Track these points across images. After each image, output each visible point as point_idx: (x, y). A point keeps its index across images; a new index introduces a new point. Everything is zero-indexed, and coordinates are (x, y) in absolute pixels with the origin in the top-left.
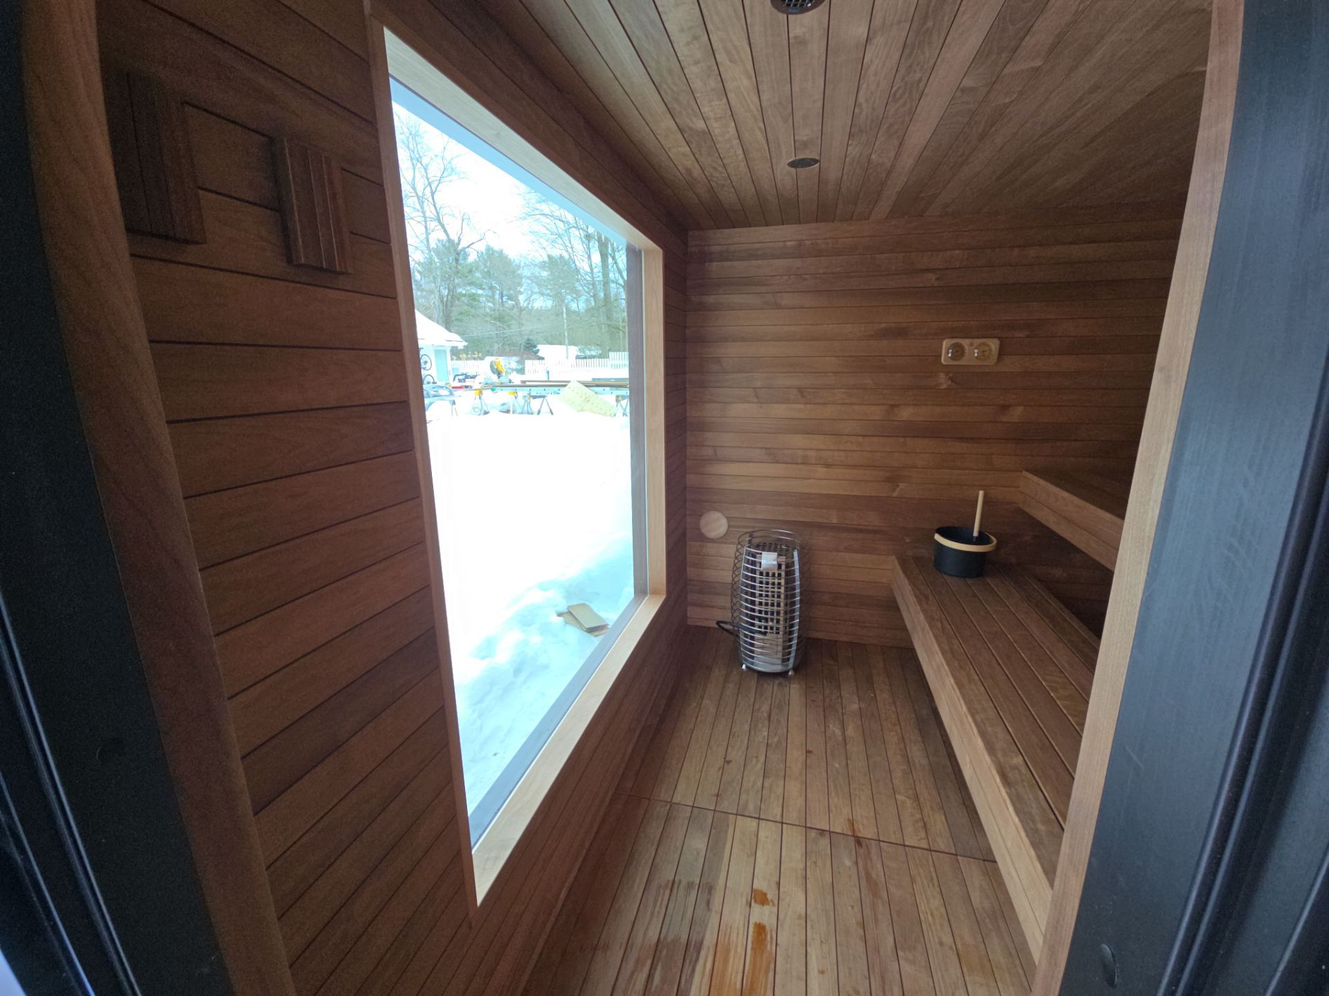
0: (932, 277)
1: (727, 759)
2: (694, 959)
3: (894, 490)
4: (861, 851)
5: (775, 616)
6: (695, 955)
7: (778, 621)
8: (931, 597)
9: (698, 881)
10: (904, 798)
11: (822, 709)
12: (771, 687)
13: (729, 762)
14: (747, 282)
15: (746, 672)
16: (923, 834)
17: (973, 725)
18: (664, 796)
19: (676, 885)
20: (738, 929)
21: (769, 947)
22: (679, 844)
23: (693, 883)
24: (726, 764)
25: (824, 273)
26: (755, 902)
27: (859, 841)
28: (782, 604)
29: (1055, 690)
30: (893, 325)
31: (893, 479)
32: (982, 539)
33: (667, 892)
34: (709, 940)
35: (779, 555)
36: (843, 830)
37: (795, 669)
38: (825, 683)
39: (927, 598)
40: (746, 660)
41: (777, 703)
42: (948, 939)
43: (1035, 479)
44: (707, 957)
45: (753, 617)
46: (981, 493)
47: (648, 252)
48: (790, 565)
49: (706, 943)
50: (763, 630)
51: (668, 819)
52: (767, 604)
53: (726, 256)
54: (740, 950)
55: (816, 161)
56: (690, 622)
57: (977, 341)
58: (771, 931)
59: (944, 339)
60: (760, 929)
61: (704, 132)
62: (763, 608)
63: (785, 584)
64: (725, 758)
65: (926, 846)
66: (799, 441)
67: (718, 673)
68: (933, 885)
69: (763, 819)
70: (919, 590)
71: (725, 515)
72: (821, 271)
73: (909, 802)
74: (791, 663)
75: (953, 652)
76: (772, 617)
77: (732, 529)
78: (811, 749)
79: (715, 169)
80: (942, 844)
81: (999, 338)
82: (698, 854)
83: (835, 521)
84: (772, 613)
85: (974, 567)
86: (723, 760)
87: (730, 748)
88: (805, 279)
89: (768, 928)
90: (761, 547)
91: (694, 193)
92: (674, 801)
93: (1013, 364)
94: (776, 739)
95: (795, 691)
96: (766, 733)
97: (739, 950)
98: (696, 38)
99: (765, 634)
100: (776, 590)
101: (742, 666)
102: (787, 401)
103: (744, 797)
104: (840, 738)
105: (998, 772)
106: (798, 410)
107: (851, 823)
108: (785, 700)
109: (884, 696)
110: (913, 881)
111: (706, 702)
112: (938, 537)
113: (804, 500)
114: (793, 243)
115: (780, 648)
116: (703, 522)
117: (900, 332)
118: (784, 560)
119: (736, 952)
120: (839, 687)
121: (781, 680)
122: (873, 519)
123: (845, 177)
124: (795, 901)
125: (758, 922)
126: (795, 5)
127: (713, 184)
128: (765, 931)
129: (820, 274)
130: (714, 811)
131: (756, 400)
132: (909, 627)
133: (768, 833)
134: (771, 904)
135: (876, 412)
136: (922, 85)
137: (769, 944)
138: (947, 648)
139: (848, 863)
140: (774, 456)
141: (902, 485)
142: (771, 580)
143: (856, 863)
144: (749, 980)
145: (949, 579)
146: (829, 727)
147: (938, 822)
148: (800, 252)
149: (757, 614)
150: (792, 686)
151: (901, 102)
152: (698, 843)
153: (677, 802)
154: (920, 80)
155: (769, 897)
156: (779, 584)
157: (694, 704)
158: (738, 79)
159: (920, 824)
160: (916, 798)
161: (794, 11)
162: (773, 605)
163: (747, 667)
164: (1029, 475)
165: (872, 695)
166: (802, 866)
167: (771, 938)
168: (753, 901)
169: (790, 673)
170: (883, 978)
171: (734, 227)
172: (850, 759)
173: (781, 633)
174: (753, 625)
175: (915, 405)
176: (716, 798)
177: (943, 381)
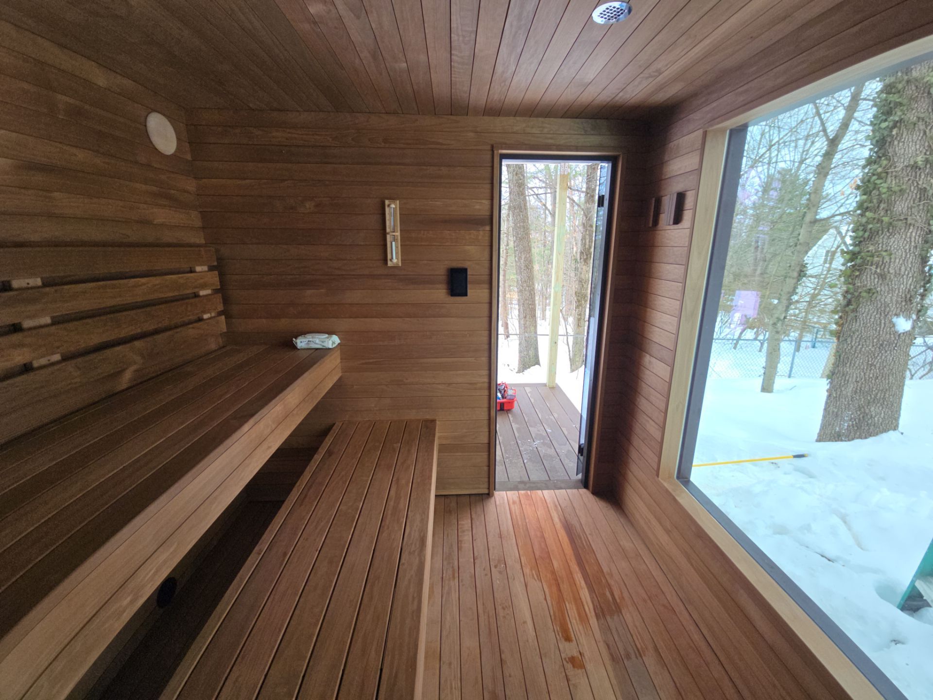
2: (596, 609)
9: (625, 662)
20: (581, 635)
23: (628, 660)
26: (578, 658)
34: (593, 621)
44: (590, 612)
58: (560, 639)
60: (568, 639)
89: (563, 640)
97: (574, 621)
119: (576, 620)
125: (571, 643)
128: (564, 637)
134: (567, 659)
137: (559, 630)
155: (570, 665)
167: (559, 635)
168: (580, 658)
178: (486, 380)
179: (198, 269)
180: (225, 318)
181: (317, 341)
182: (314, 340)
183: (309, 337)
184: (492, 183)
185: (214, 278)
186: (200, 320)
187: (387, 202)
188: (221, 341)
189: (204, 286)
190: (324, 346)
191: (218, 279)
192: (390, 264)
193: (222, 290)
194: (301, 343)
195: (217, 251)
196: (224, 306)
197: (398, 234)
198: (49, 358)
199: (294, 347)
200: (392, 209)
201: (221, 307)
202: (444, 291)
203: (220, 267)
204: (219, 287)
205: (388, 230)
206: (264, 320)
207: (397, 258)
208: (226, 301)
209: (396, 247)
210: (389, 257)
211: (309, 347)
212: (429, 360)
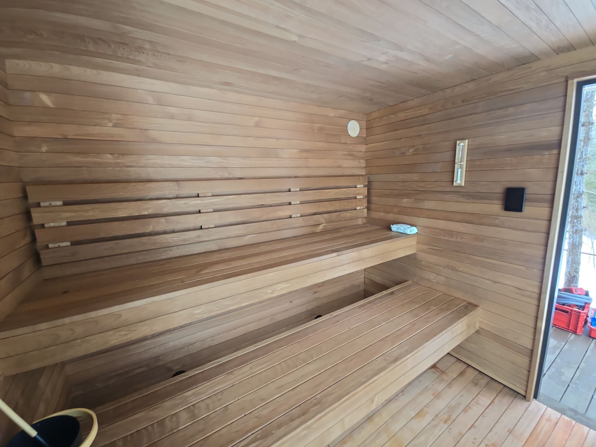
178: (537, 290)
179: (358, 186)
180: (367, 210)
181: (402, 228)
182: (401, 227)
183: (399, 226)
184: (564, 111)
185: (365, 191)
186: (355, 209)
187: (458, 142)
188: (364, 221)
189: (359, 194)
190: (405, 232)
191: (367, 191)
192: (455, 184)
193: (369, 197)
194: (394, 228)
195: (369, 178)
196: (367, 205)
197: (464, 163)
198: (296, 215)
199: (390, 229)
200: (462, 147)
201: (366, 205)
202: (500, 206)
203: (369, 186)
204: (367, 195)
205: (456, 161)
206: (383, 213)
207: (461, 180)
208: (369, 202)
209: (462, 172)
210: (455, 179)
211: (398, 231)
212: (479, 258)
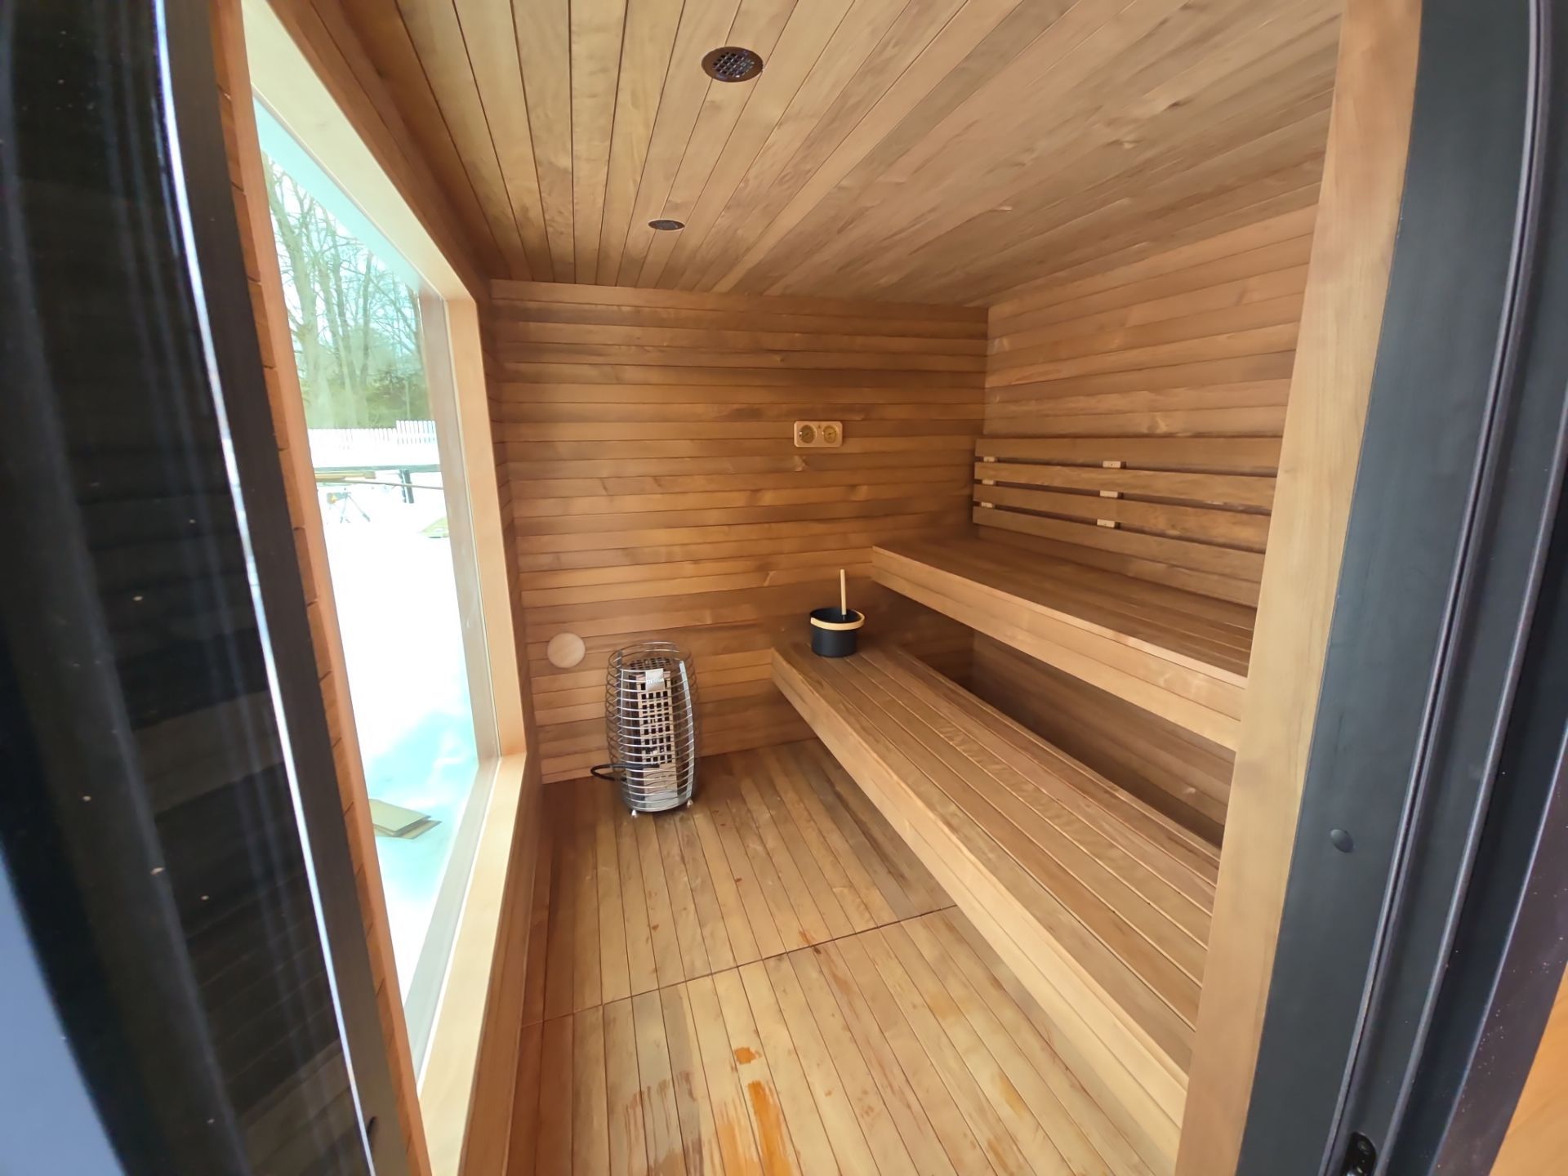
0: (777, 358)
1: (652, 925)
2: (698, 1162)
3: (765, 580)
4: (822, 957)
5: (665, 743)
6: (698, 1157)
7: (669, 748)
8: (824, 683)
9: (670, 1077)
10: (841, 889)
11: (734, 830)
12: (673, 825)
13: (655, 928)
14: (576, 350)
15: (638, 818)
16: (867, 915)
17: (908, 790)
18: (591, 999)
19: (645, 1096)
20: (734, 1101)
21: (771, 1101)
22: (632, 1048)
23: (665, 1081)
24: (652, 931)
25: (667, 346)
26: (741, 1063)
27: (816, 949)
28: (672, 727)
29: (952, 740)
30: (744, 406)
31: (763, 566)
32: (851, 618)
33: (639, 1109)
34: (707, 1132)
35: (665, 670)
36: (798, 946)
37: (694, 798)
38: (729, 801)
39: (820, 684)
40: (636, 804)
41: (686, 842)
42: (918, 1000)
43: (887, 553)
44: (711, 1152)
45: (638, 750)
46: (842, 572)
47: (453, 303)
48: (675, 680)
49: (705, 1138)
50: (652, 762)
51: (607, 1024)
52: (654, 731)
53: (544, 316)
54: (744, 1122)
55: (681, 225)
56: (547, 780)
57: (824, 424)
58: (767, 1082)
59: (795, 421)
60: (755, 1087)
61: (565, 171)
62: (650, 736)
63: (673, 703)
64: (649, 925)
65: (873, 926)
66: (661, 536)
67: (605, 831)
68: (891, 958)
69: (715, 973)
70: (811, 678)
71: (579, 636)
72: (665, 344)
73: (846, 891)
74: (689, 793)
75: (864, 728)
76: (661, 744)
77: (589, 652)
78: (738, 877)
79: (561, 213)
80: (887, 916)
81: (841, 421)
82: (658, 1046)
83: (709, 622)
84: (661, 740)
85: (849, 645)
86: (648, 929)
87: (650, 912)
88: (648, 351)
89: (763, 1083)
90: (636, 665)
91: (520, 235)
92: (605, 1001)
93: (855, 446)
94: (699, 881)
95: (700, 821)
96: (686, 879)
97: (742, 1122)
98: (604, 70)
99: (657, 766)
100: (663, 712)
101: (631, 813)
102: (641, 492)
103: (686, 959)
104: (764, 854)
105: (944, 823)
106: (657, 501)
107: (803, 935)
108: (693, 834)
109: (789, 796)
110: (874, 962)
111: (602, 869)
112: (814, 621)
113: (673, 603)
114: (628, 309)
115: (675, 778)
116: (553, 648)
117: (752, 414)
118: (669, 676)
119: (740, 1127)
120: (744, 801)
121: (681, 814)
122: (747, 613)
123: (704, 246)
124: (778, 1037)
125: (750, 1082)
126: (725, 72)
127: (550, 230)
128: (761, 1087)
129: (663, 346)
130: (659, 989)
131: (604, 492)
132: (806, 717)
133: (726, 984)
134: (757, 1056)
135: (739, 499)
136: (810, 174)
137: (770, 1097)
138: (858, 726)
139: (814, 975)
140: (633, 556)
141: (772, 573)
142: (655, 702)
143: (821, 972)
144: (765, 1150)
145: (830, 661)
146: (748, 846)
147: (876, 898)
148: (637, 319)
149: (643, 745)
150: (696, 816)
151: (786, 186)
152: (653, 1033)
153: (610, 1000)
154: (809, 171)
155: (753, 1050)
156: (666, 704)
157: (588, 878)
158: (633, 123)
159: (863, 907)
160: (851, 886)
161: (721, 77)
162: (661, 730)
163: (638, 812)
164: (882, 551)
165: (779, 799)
166: (773, 1000)
167: (770, 1090)
168: (738, 1064)
169: (689, 804)
170: (881, 1066)
171: (555, 282)
172: (780, 871)
173: (674, 761)
174: (639, 759)
175: (774, 489)
176: (655, 974)
177: (798, 463)
